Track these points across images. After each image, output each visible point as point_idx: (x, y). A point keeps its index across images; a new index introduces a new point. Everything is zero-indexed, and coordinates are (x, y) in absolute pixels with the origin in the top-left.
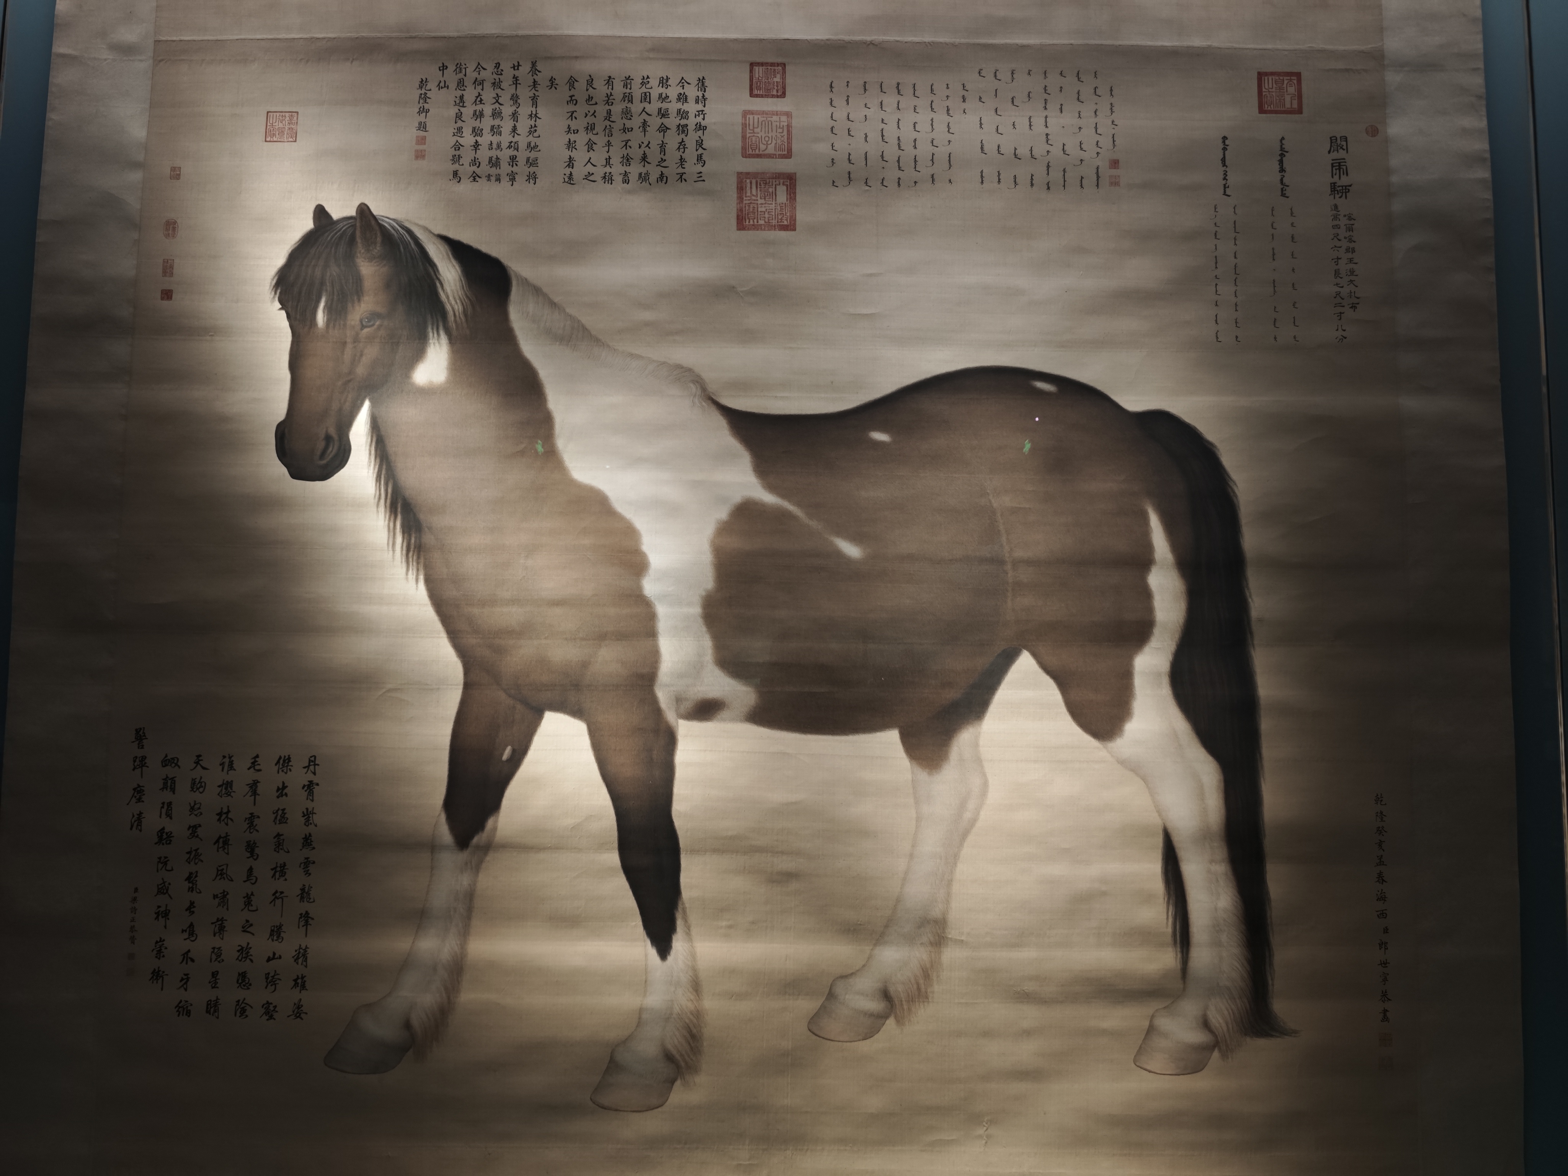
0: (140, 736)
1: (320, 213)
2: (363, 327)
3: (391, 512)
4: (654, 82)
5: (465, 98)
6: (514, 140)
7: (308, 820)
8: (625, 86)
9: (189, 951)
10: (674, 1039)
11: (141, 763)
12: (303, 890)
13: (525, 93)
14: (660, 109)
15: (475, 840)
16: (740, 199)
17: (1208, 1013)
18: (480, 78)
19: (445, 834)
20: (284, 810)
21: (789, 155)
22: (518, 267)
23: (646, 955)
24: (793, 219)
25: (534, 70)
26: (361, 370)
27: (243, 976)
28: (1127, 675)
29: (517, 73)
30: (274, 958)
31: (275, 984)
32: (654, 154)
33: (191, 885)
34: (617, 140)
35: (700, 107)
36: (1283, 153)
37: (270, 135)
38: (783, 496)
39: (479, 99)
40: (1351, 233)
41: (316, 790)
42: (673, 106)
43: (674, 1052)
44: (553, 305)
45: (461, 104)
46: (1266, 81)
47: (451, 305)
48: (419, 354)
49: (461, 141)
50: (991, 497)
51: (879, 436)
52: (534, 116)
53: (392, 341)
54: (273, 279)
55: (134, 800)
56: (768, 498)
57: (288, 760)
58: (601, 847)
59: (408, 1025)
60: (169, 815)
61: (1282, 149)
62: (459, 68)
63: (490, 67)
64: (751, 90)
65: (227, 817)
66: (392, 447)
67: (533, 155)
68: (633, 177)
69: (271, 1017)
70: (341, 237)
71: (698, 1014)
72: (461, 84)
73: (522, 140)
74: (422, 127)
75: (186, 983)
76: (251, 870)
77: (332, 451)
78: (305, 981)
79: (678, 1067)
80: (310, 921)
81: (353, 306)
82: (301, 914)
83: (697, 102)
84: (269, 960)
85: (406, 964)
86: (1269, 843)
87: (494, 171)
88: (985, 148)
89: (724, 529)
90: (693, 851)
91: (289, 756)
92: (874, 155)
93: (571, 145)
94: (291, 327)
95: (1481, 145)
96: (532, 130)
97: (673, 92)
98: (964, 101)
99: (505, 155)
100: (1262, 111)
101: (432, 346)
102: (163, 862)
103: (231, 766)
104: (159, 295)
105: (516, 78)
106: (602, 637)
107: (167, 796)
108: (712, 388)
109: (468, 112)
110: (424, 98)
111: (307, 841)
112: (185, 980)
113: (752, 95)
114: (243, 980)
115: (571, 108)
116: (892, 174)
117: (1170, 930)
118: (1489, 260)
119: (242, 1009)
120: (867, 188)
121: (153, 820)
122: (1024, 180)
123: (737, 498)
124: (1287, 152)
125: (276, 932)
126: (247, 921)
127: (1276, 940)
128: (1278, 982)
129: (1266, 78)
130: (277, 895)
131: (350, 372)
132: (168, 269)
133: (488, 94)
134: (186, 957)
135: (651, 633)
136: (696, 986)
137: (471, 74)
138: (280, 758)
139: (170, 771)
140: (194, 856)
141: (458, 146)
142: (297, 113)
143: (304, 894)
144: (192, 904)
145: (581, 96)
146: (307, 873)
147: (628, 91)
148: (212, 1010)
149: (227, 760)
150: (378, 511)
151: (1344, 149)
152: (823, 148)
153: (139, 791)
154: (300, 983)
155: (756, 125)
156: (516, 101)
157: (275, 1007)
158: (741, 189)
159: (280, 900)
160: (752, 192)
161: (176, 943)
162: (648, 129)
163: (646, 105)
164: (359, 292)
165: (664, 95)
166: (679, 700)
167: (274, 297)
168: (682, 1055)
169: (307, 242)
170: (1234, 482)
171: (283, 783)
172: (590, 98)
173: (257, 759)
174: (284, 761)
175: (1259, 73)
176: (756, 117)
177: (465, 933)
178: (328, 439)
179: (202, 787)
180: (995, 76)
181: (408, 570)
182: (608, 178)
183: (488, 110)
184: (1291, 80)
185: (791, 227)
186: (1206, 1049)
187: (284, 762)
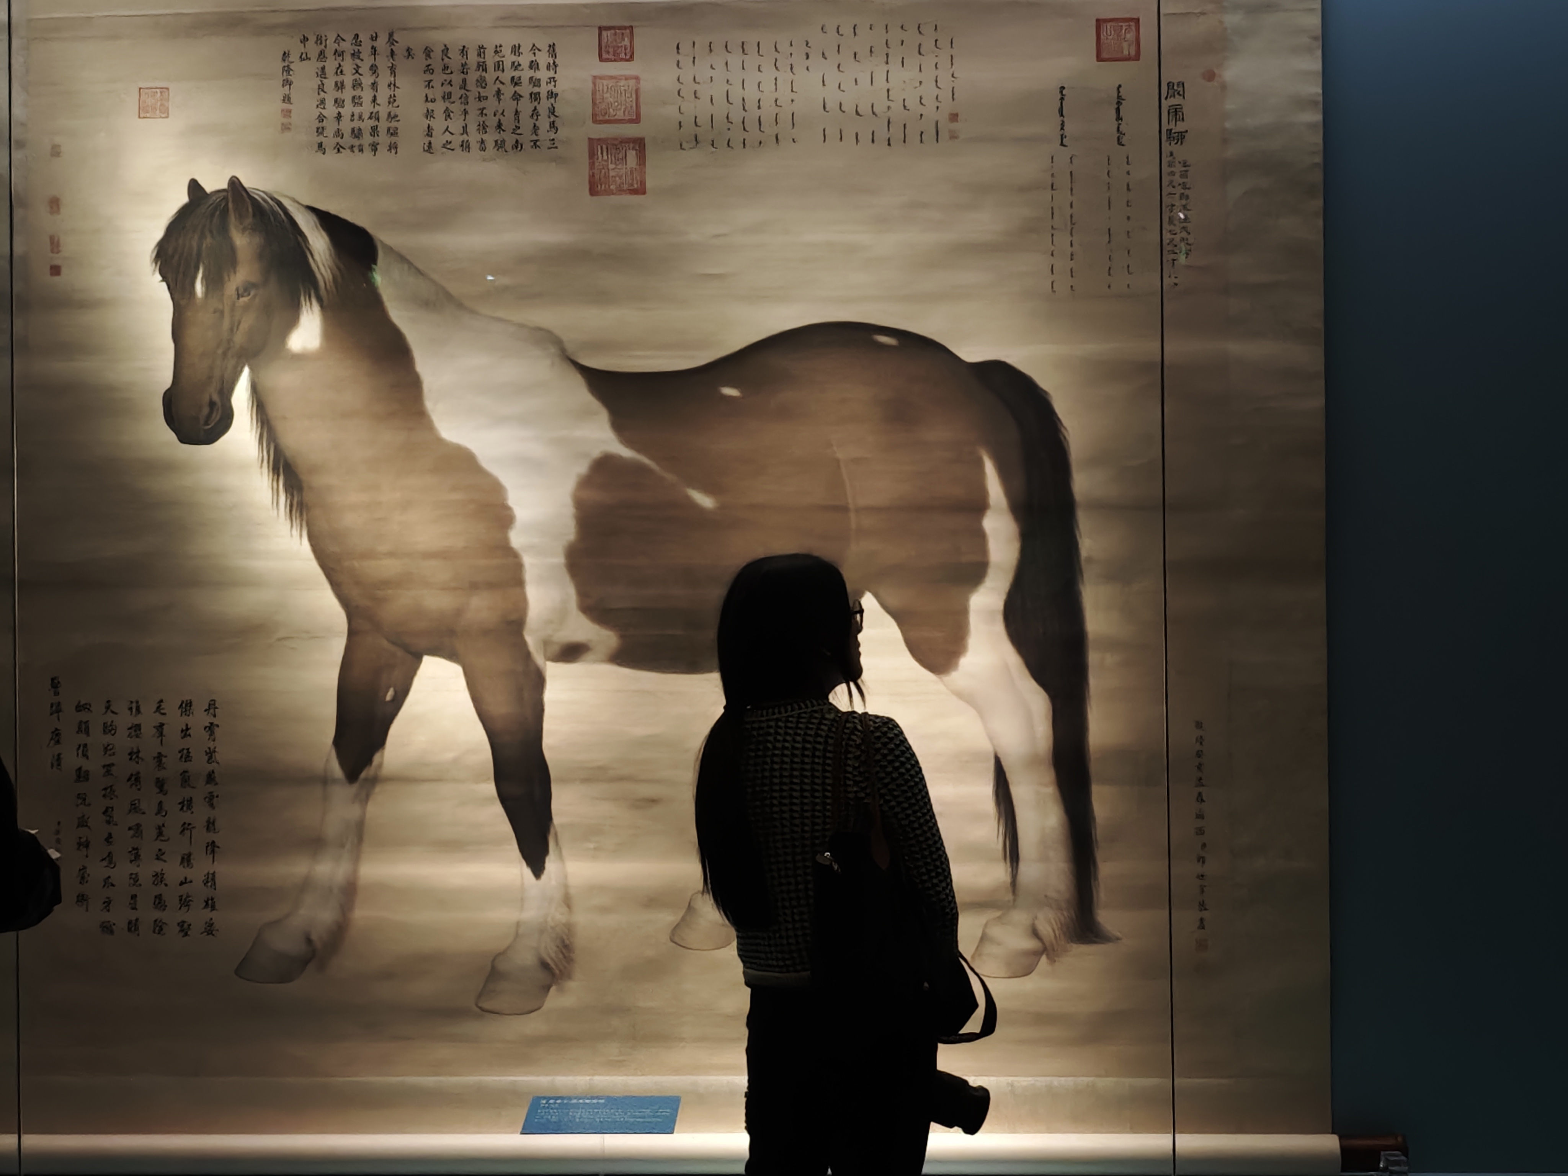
0: (55, 684)
1: (194, 187)
2: (239, 296)
3: (274, 473)
4: (507, 51)
5: (327, 70)
6: (375, 111)
7: (210, 758)
8: (479, 55)
9: (109, 877)
10: (550, 952)
11: (56, 709)
12: (208, 822)
13: (383, 63)
14: (513, 78)
15: (363, 775)
16: (592, 165)
17: (1036, 922)
18: (339, 49)
19: (337, 770)
20: (188, 749)
21: (637, 120)
22: (383, 236)
23: (522, 875)
24: (643, 183)
25: (391, 40)
26: (239, 338)
27: (159, 897)
28: (964, 612)
29: (375, 44)
30: (185, 883)
31: (189, 906)
32: (508, 121)
33: (108, 818)
34: (473, 107)
35: (551, 74)
36: (1120, 101)
37: (143, 112)
38: (639, 450)
39: (339, 71)
40: (1185, 180)
41: (217, 731)
42: (526, 74)
43: (549, 961)
44: (419, 272)
45: (323, 76)
46: (1105, 29)
47: (322, 274)
48: (292, 322)
49: (324, 112)
50: (835, 448)
51: (730, 391)
52: (392, 85)
53: (267, 310)
54: (152, 252)
55: (53, 742)
56: (626, 453)
57: (189, 704)
58: (478, 778)
59: (309, 941)
60: (85, 755)
61: (1119, 97)
62: (319, 40)
63: (349, 37)
64: (600, 55)
65: (137, 757)
66: (273, 412)
67: (394, 124)
68: (490, 144)
69: (186, 934)
70: (215, 209)
71: (569, 928)
72: (322, 55)
73: (383, 110)
74: (287, 99)
75: (108, 905)
76: (161, 803)
77: (216, 417)
78: (215, 902)
79: (553, 974)
80: (216, 849)
81: (229, 276)
82: (208, 843)
83: (548, 68)
84: (181, 884)
85: (305, 885)
86: (1094, 768)
87: (356, 142)
88: (827, 106)
89: (585, 482)
90: (563, 781)
91: (190, 700)
92: (720, 118)
93: (429, 114)
94: (172, 299)
95: (1315, 89)
96: (392, 100)
97: (525, 60)
98: (808, 58)
99: (367, 125)
100: (1099, 58)
101: (305, 312)
102: (82, 797)
103: (138, 710)
104: (47, 270)
105: (374, 48)
106: (474, 587)
107: (82, 738)
108: (570, 348)
109: (329, 83)
110: (287, 70)
111: (210, 778)
112: (108, 903)
113: (601, 59)
114: (159, 902)
115: (428, 77)
116: (737, 135)
117: (1000, 846)
118: (1319, 203)
119: (159, 927)
120: (714, 150)
121: (72, 760)
122: (866, 137)
123: (596, 453)
124: (1124, 100)
125: (186, 860)
126: (160, 850)
127: (1100, 855)
128: (1102, 894)
129: (1105, 25)
130: (186, 826)
131: (229, 341)
132: (55, 244)
133: (348, 65)
134: (108, 882)
135: (519, 583)
136: (567, 901)
137: (331, 45)
138: (183, 702)
139: (84, 716)
140: (109, 792)
141: (321, 118)
142: (168, 89)
143: (210, 825)
144: (110, 836)
145: (437, 66)
146: (212, 806)
147: (482, 60)
148: (133, 929)
149: (134, 705)
150: (262, 474)
151: (1180, 95)
152: (671, 111)
153: (56, 736)
154: (210, 904)
155: (605, 90)
156: (375, 71)
157: (190, 925)
158: (592, 155)
159: (189, 831)
160: (602, 157)
161: (97, 871)
162: (502, 97)
163: (499, 73)
164: (233, 262)
165: (516, 64)
166: (546, 643)
167: (154, 271)
168: (556, 965)
169: (183, 214)
170: (1065, 429)
171: (187, 725)
172: (446, 68)
173: (162, 704)
174: (186, 705)
175: (1098, 21)
176: (605, 82)
177: (356, 859)
178: (212, 404)
179: (114, 729)
180: (838, 32)
181: (292, 526)
182: (465, 146)
183: (348, 79)
184: (1129, 26)
185: (641, 190)
186: (1037, 954)
187: (186, 707)
